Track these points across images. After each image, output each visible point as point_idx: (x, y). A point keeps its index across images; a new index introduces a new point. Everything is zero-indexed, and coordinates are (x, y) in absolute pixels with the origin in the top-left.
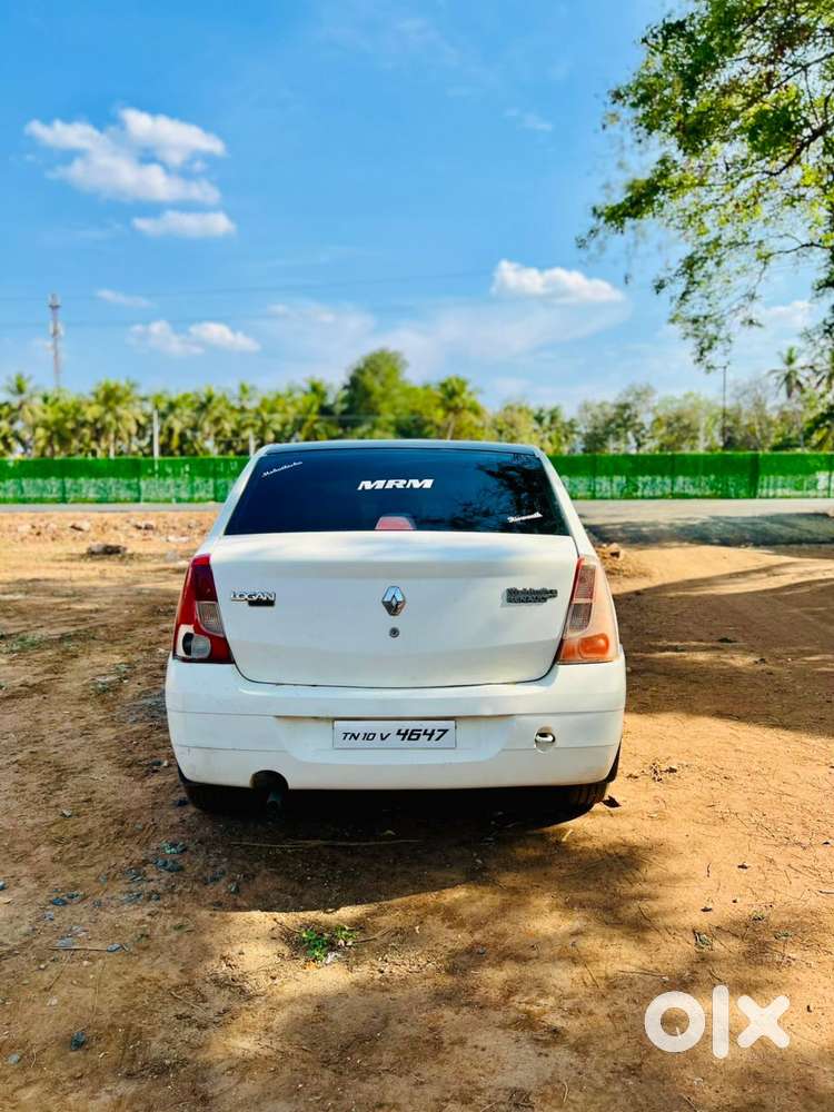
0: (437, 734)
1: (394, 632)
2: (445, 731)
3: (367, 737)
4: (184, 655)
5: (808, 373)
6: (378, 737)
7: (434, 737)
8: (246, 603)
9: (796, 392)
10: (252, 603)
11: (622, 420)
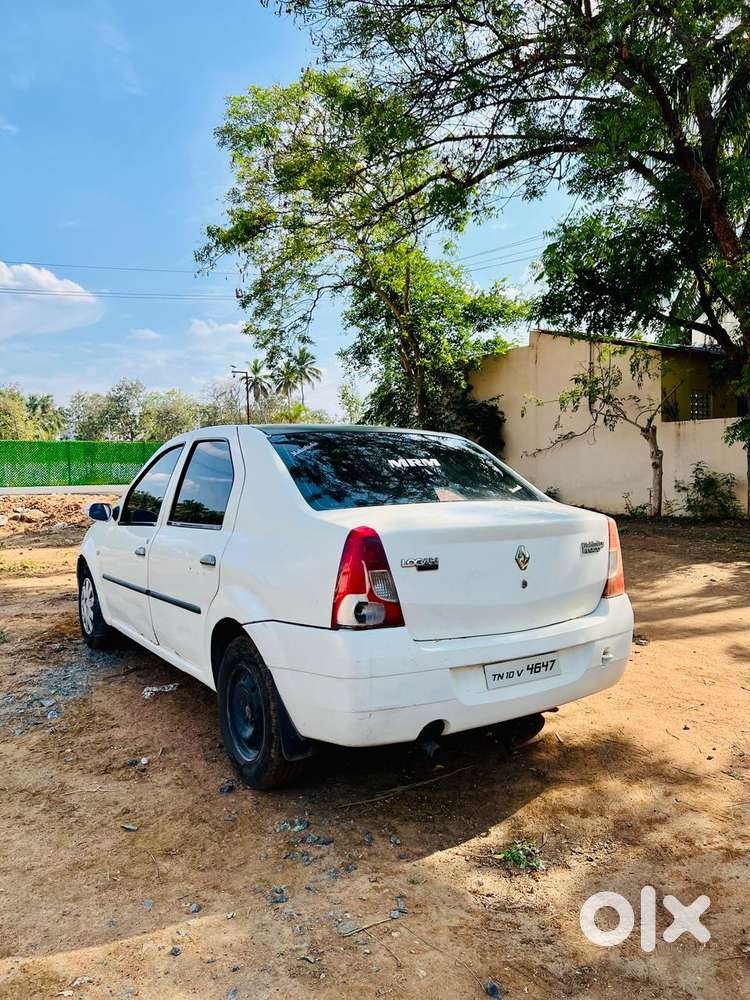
0: (550, 664)
1: (525, 584)
2: (554, 661)
3: (510, 675)
4: (356, 624)
5: (270, 381)
6: (516, 675)
7: (549, 667)
8: (415, 568)
9: (262, 396)
10: (421, 568)
11: (115, 412)
